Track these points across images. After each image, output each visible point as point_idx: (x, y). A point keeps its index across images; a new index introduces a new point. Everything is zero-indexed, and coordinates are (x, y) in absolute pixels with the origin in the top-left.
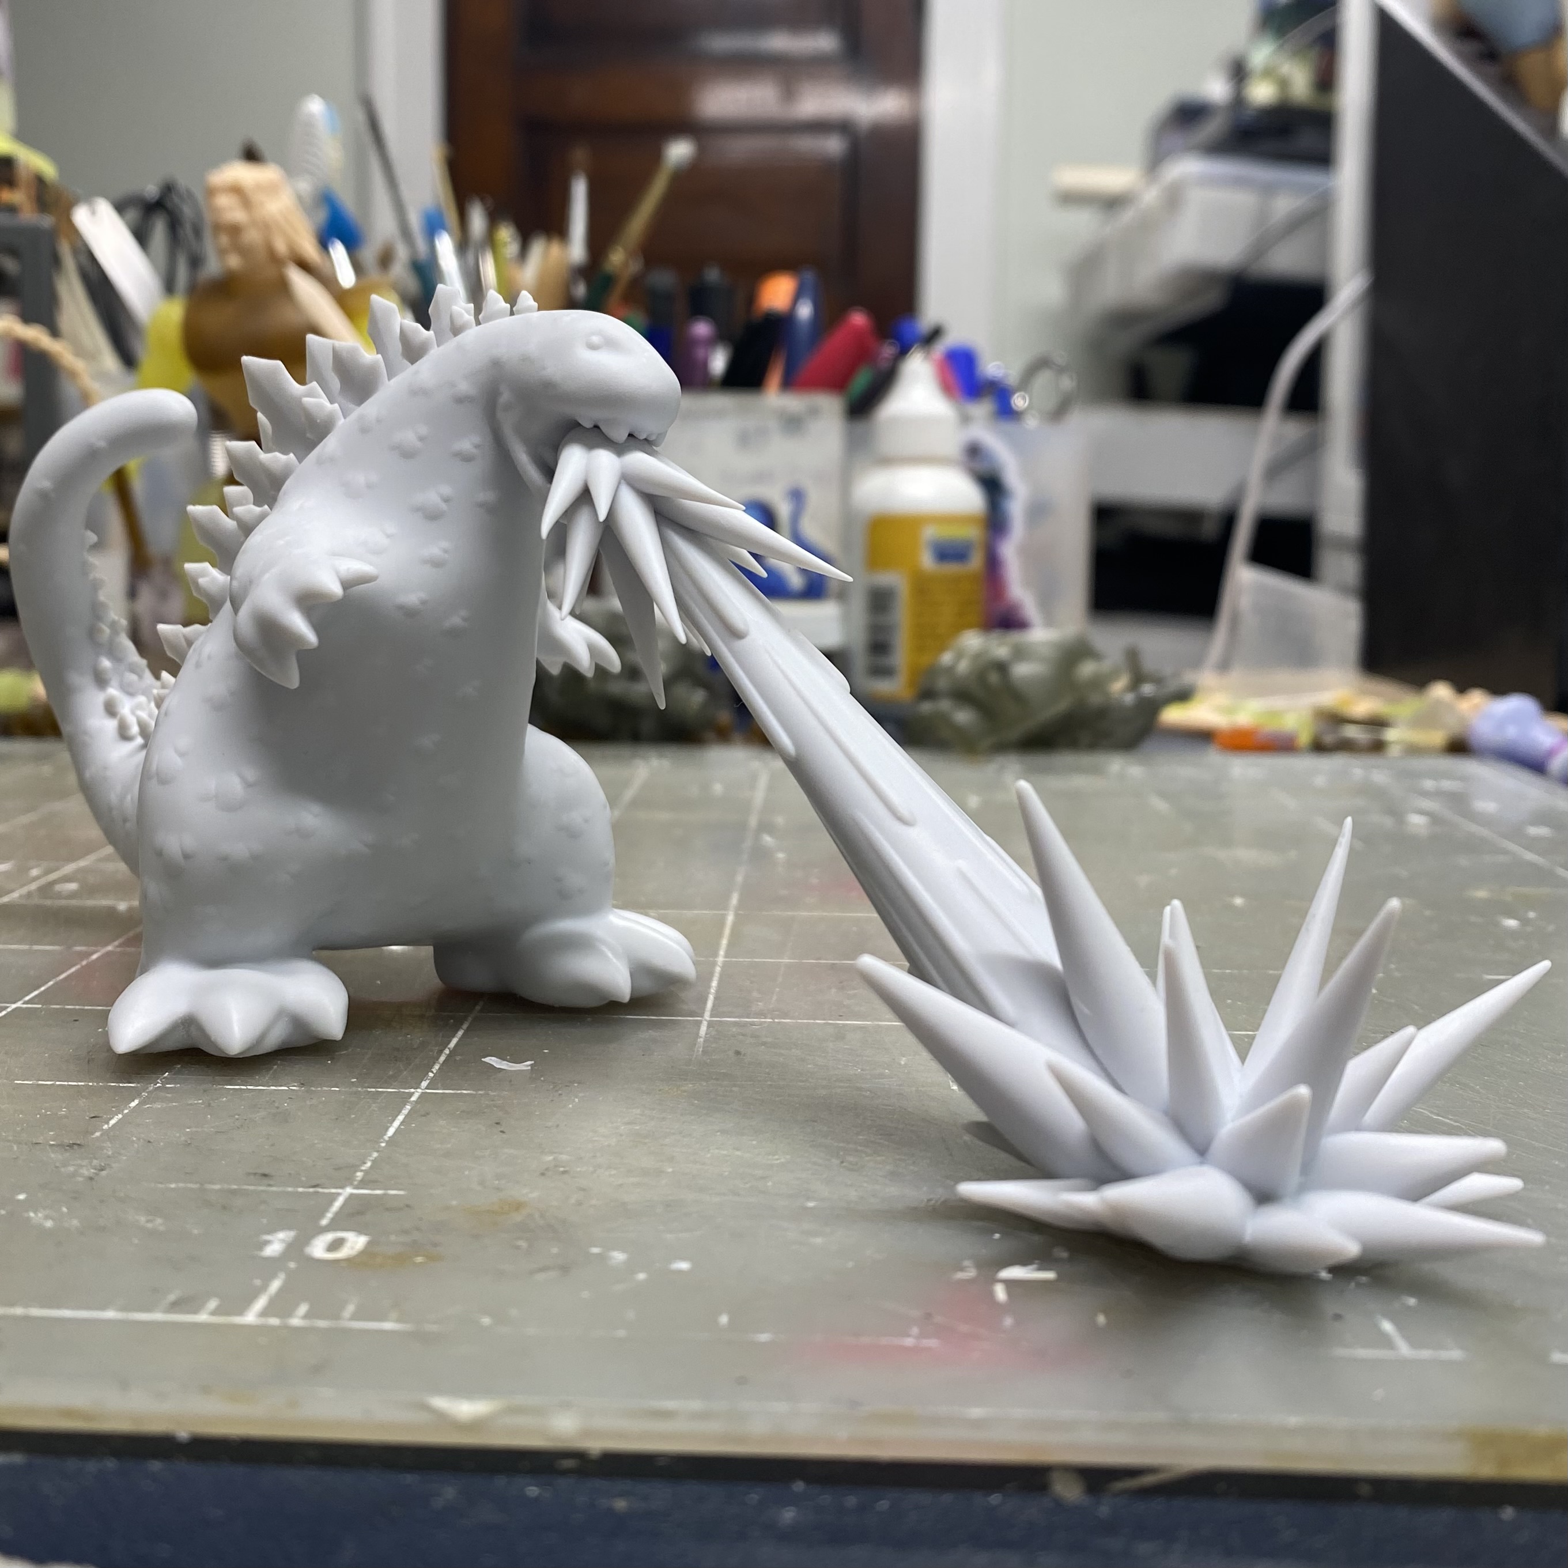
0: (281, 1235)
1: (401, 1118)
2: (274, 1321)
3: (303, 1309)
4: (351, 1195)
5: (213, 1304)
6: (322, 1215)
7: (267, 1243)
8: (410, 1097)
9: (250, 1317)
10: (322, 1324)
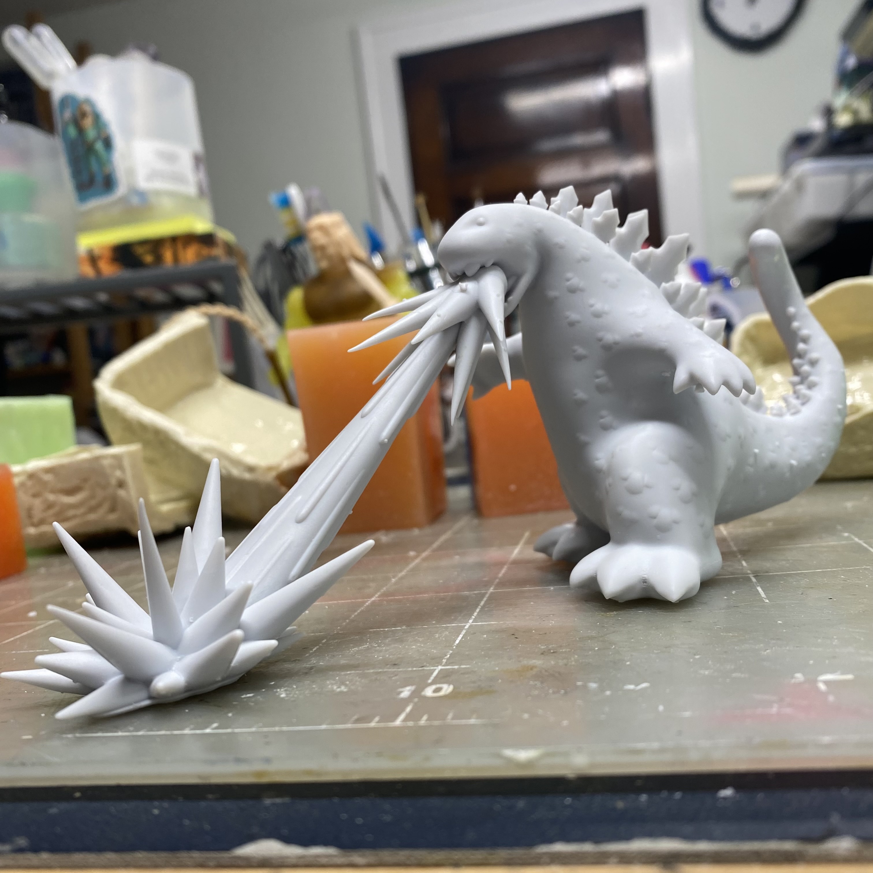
0: (408, 688)
1: (461, 636)
2: (411, 724)
3: (425, 717)
4: (441, 669)
5: (377, 719)
6: (429, 679)
7: (402, 692)
8: (465, 627)
9: (398, 722)
10: (436, 723)
